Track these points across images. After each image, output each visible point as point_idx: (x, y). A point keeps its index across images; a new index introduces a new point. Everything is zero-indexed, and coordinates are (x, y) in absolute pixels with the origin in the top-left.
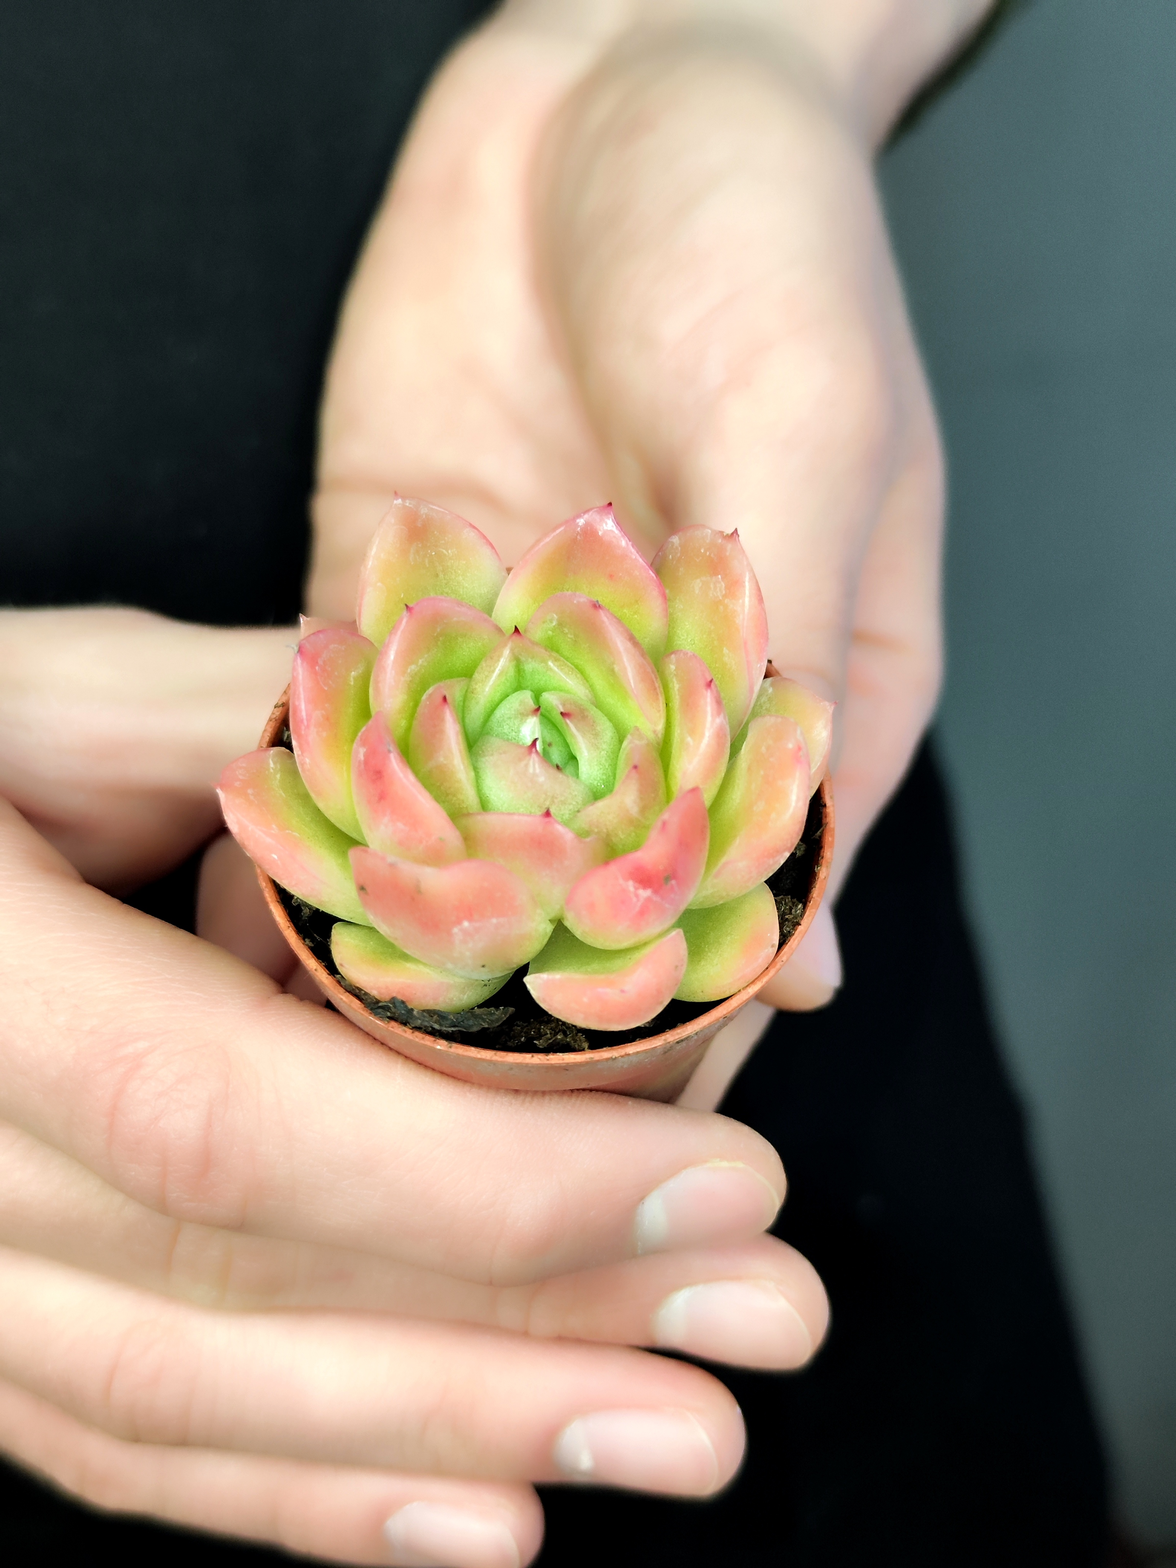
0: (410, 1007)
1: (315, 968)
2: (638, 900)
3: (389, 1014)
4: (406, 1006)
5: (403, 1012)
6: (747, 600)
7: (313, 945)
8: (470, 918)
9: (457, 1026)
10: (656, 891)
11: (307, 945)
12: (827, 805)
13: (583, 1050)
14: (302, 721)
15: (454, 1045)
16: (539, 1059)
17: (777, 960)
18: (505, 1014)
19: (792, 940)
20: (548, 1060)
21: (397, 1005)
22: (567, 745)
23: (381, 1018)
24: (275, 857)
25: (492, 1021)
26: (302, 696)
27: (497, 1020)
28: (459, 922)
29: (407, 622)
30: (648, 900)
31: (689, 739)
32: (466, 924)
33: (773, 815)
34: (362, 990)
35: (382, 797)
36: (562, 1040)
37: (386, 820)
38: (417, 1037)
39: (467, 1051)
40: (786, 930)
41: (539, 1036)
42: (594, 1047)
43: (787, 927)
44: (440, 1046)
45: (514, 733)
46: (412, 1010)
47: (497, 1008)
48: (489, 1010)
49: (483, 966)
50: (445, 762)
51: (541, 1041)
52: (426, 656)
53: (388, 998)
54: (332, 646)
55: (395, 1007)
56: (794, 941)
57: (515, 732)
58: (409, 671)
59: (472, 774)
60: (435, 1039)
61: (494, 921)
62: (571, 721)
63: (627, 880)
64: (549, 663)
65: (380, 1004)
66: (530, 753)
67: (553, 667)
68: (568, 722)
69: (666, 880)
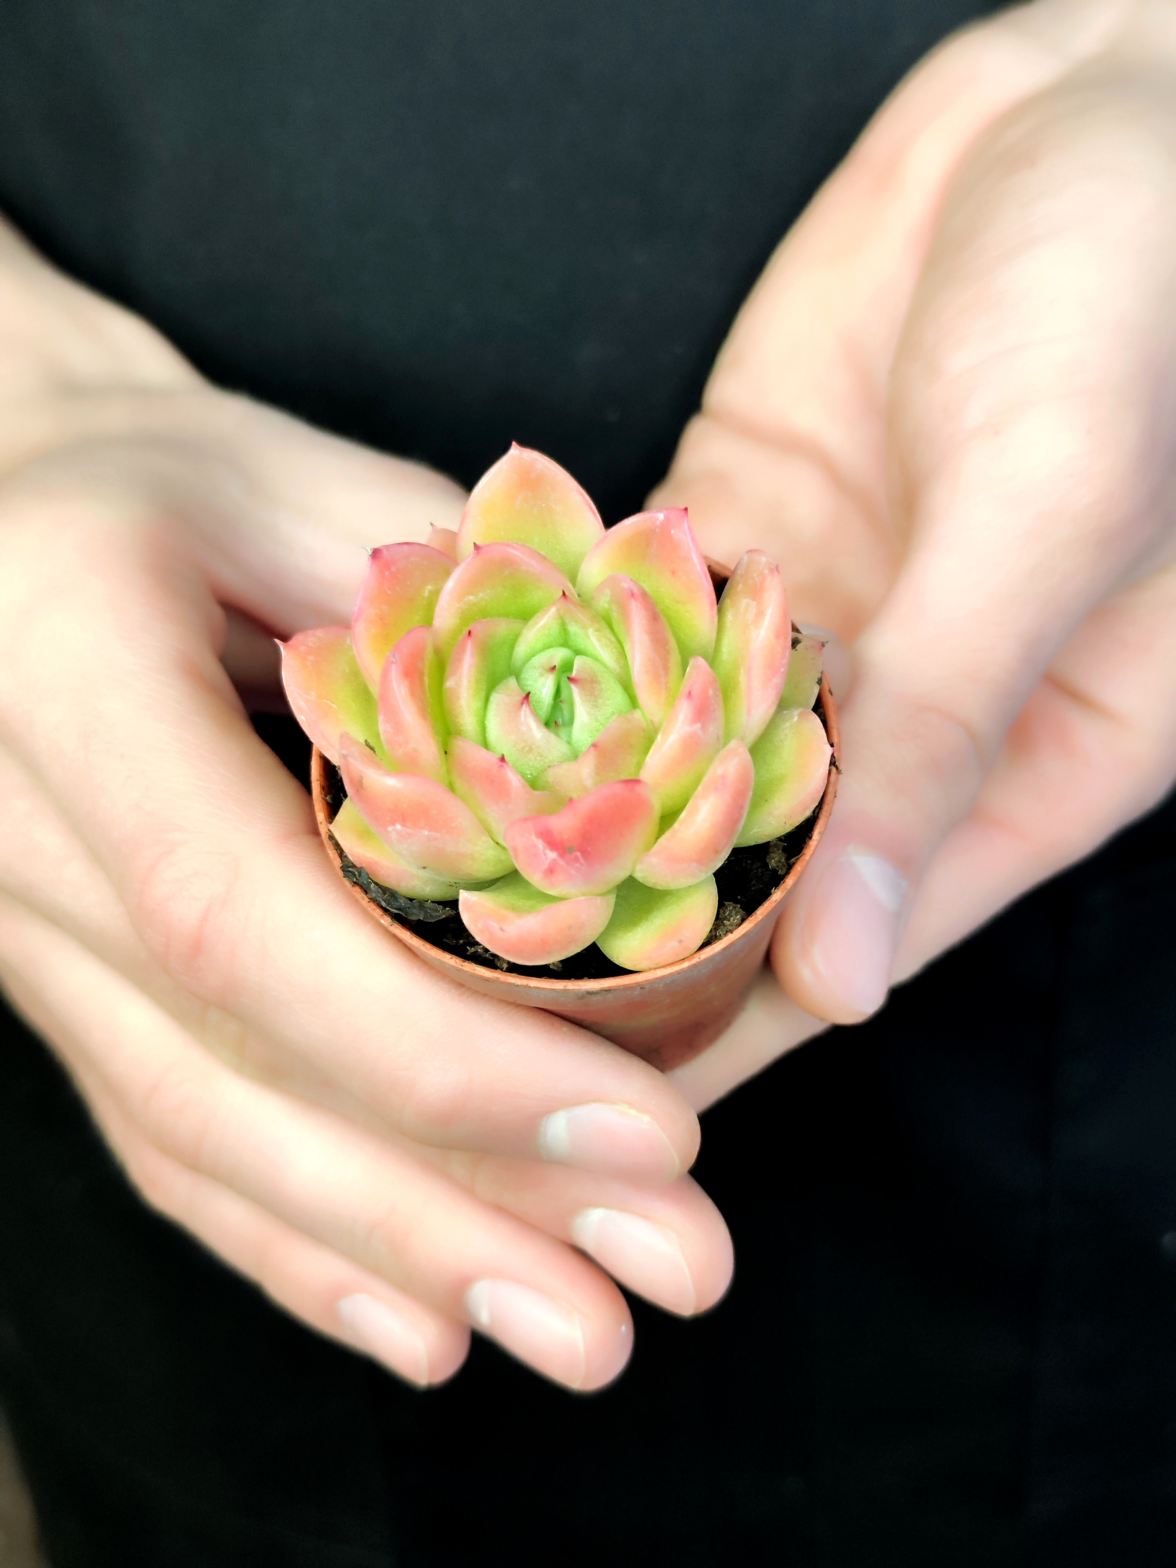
0: (372, 880)
1: (321, 821)
2: (546, 859)
3: (355, 880)
5: (364, 882)
7: (331, 802)
9: (403, 910)
10: (561, 856)
11: (326, 801)
12: (813, 838)
15: (396, 925)
16: (456, 962)
17: (695, 955)
18: (446, 914)
19: (717, 943)
20: (462, 966)
21: (363, 874)
23: (349, 880)
27: (435, 917)
28: (393, 823)
29: (473, 558)
30: (554, 862)
32: (399, 826)
34: (345, 853)
38: (370, 906)
39: (402, 933)
40: (719, 933)
43: (722, 931)
44: (384, 921)
46: (371, 883)
51: (472, 948)
52: (488, 591)
55: (360, 875)
56: (720, 944)
58: (466, 599)
60: (383, 914)
61: (426, 833)
62: (577, 687)
63: (538, 838)
64: (589, 631)
65: (352, 869)
66: (523, 703)
67: (591, 636)
68: (573, 686)
69: (570, 850)
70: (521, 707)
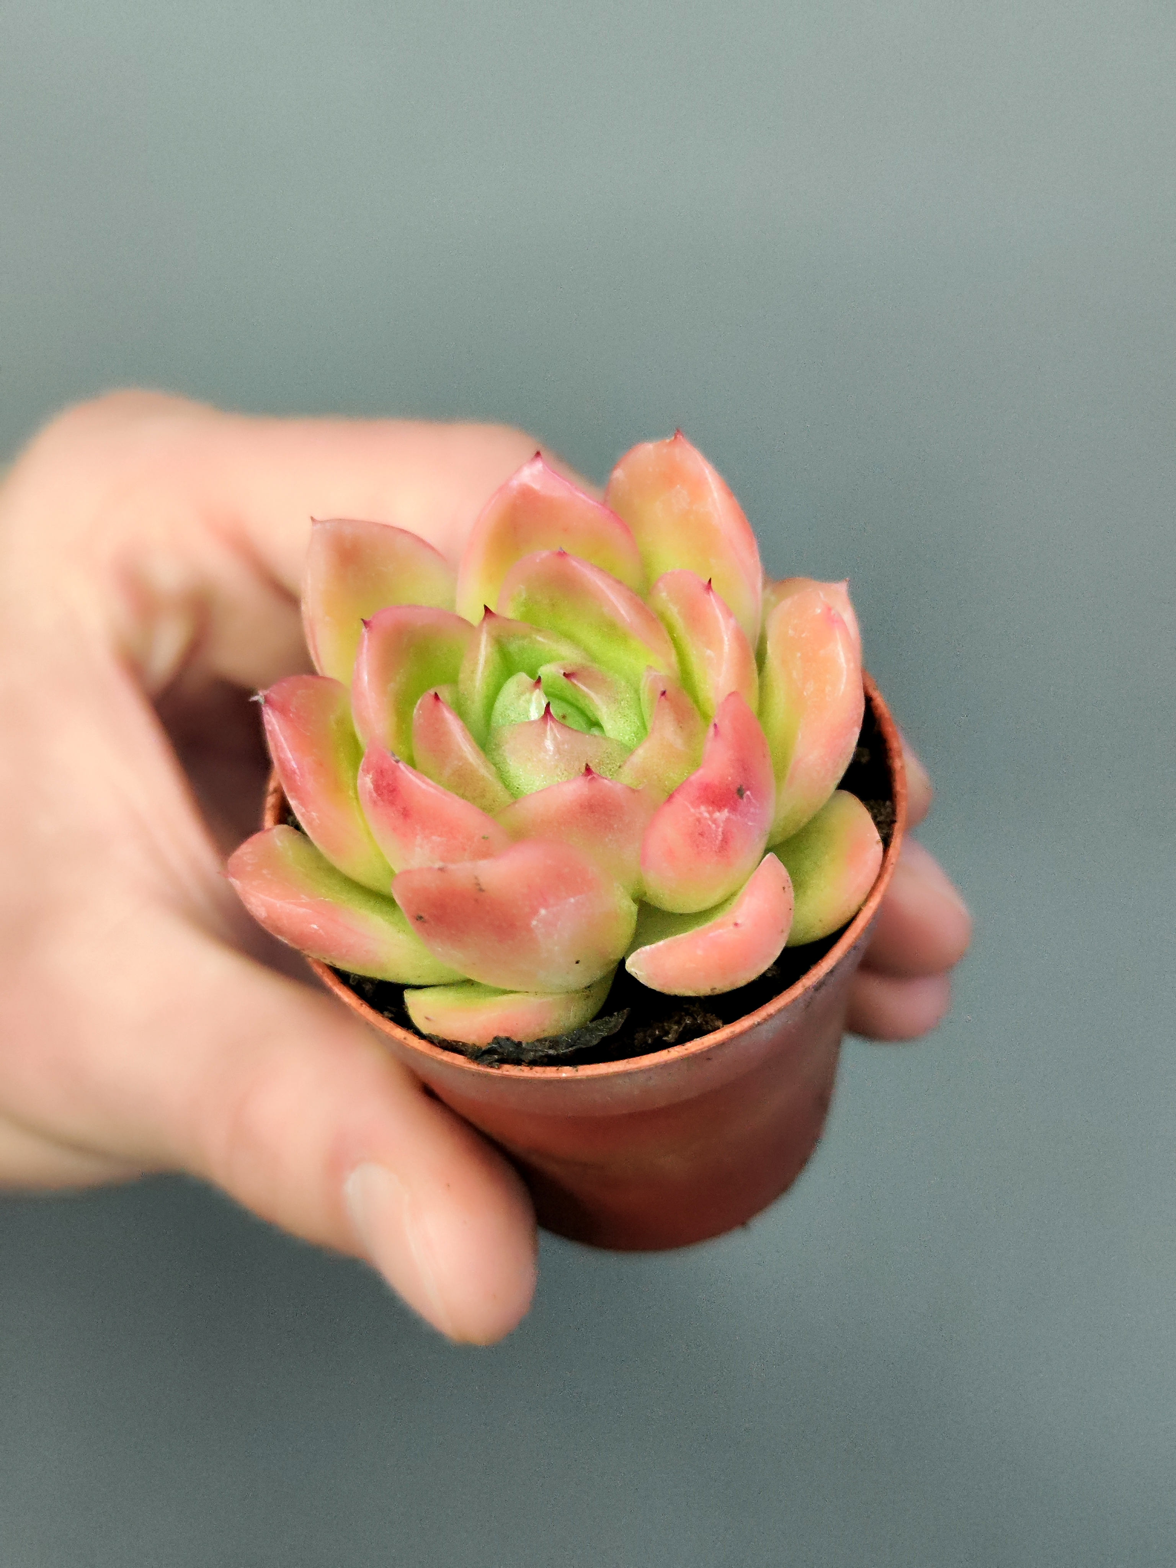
0: (516, 1040)
2: (718, 827)
3: (497, 1057)
4: (512, 1042)
5: (511, 1049)
6: (716, 495)
7: (392, 1016)
8: (545, 904)
9: (574, 1045)
10: (734, 809)
11: (387, 1017)
13: (719, 1028)
14: (294, 772)
15: (580, 1068)
16: (677, 1051)
17: (887, 862)
18: (622, 1018)
19: (895, 838)
20: (686, 1049)
21: (502, 1043)
22: (582, 712)
23: (490, 1064)
24: (315, 926)
25: (611, 1029)
26: (285, 745)
27: (615, 1026)
28: (535, 911)
29: (369, 638)
30: (728, 820)
31: (709, 652)
32: (543, 912)
33: (828, 688)
34: (460, 1042)
35: (406, 814)
36: (692, 1024)
37: (419, 840)
38: (536, 1072)
39: (596, 1069)
40: (884, 830)
41: (667, 1033)
42: (729, 1019)
44: (565, 1073)
45: (520, 717)
46: (520, 1043)
47: (611, 1015)
48: (604, 1019)
49: (577, 962)
50: (460, 764)
51: (670, 1036)
53: (490, 1040)
54: (299, 692)
55: (501, 1047)
56: (898, 838)
57: (521, 715)
58: (389, 689)
59: (493, 768)
60: (557, 1068)
61: (572, 900)
62: (578, 680)
63: (698, 807)
64: (534, 636)
65: (483, 1049)
66: (546, 723)
67: (540, 639)
68: (575, 682)
69: (740, 792)
70: (545, 732)
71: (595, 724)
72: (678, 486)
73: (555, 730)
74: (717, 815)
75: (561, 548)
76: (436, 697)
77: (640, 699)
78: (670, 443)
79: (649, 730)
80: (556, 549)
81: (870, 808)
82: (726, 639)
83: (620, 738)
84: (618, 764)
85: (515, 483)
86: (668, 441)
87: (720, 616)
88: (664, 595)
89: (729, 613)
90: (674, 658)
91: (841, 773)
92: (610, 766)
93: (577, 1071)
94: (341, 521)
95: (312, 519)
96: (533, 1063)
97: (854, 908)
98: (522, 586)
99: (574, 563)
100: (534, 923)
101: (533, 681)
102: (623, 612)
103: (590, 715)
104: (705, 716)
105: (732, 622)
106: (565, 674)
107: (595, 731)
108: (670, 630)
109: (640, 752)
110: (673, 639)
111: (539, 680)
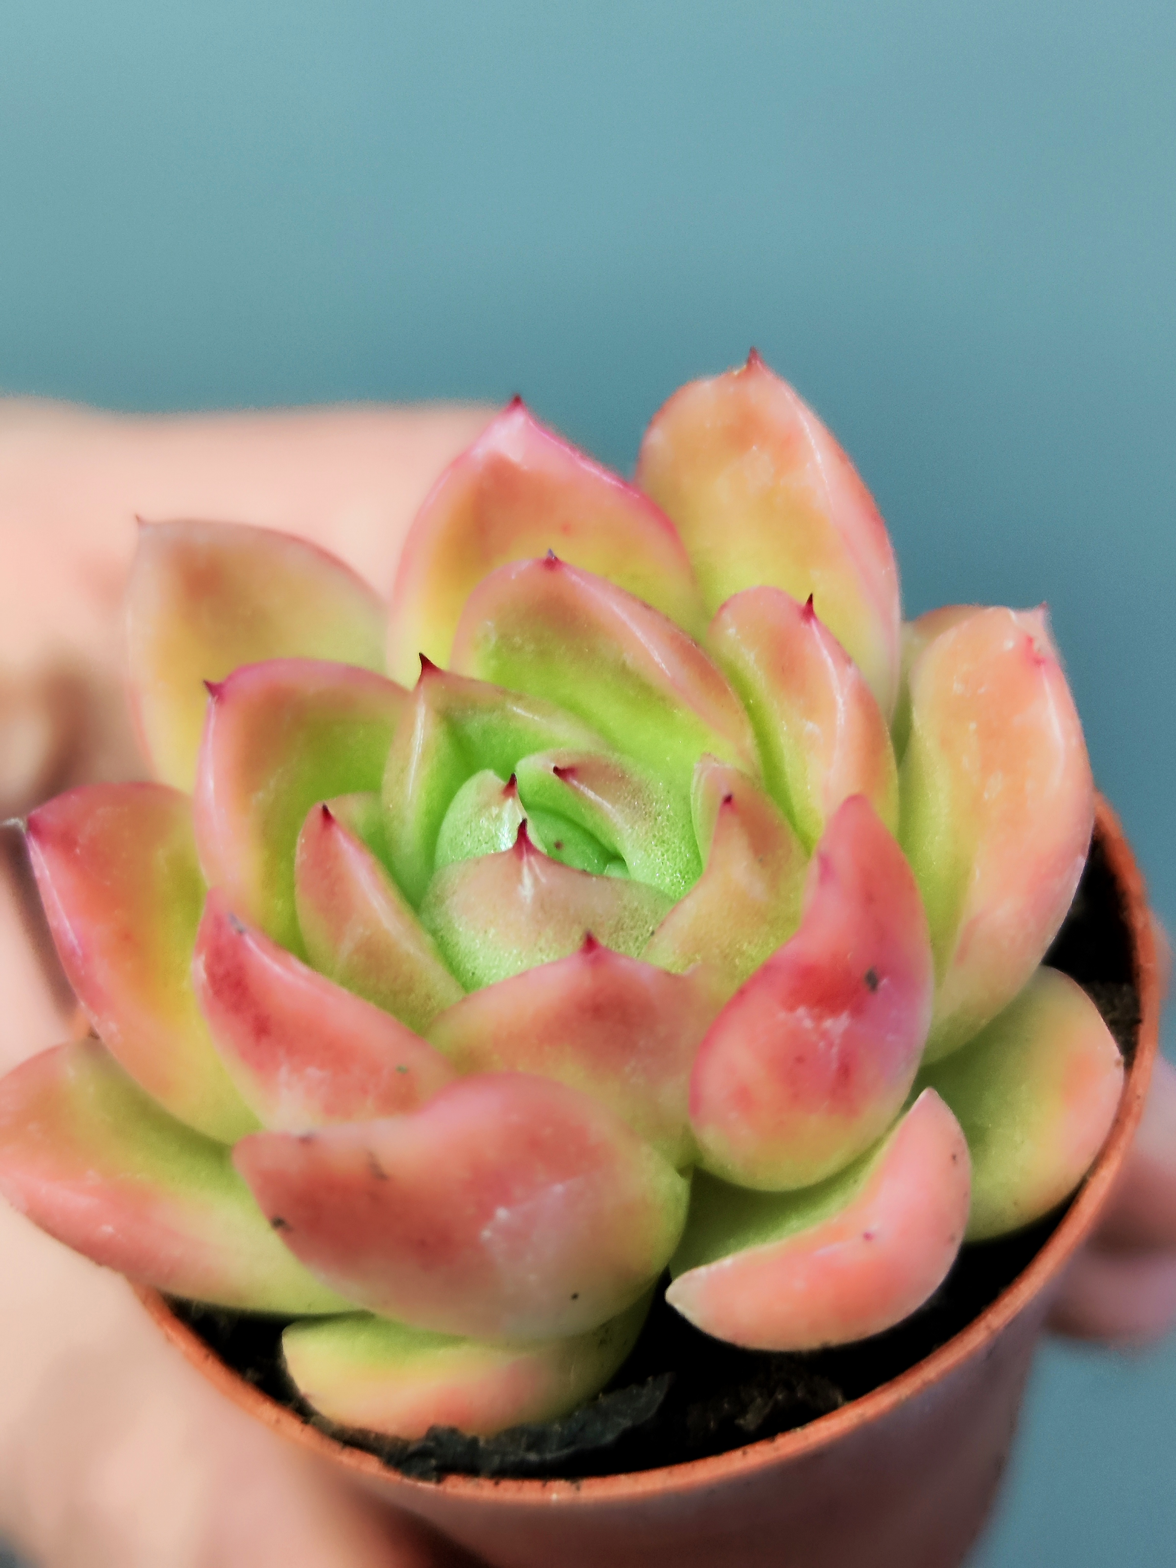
0: (468, 1434)
4: (462, 1437)
5: (459, 1449)
6: (818, 458)
8: (506, 1199)
9: (573, 1442)
10: (857, 1011)
13: (837, 1406)
15: (585, 1482)
18: (661, 1388)
21: (443, 1439)
22: (591, 837)
23: (424, 1476)
25: (639, 1411)
27: (649, 1406)
29: (218, 715)
30: (848, 1035)
32: (502, 1214)
33: (1030, 785)
34: (371, 1432)
35: (261, 1027)
37: (284, 1072)
41: (743, 1410)
44: (558, 1493)
45: (484, 846)
46: (476, 1439)
47: (642, 1383)
48: (627, 1391)
49: (574, 1297)
50: (369, 933)
53: (423, 1432)
54: (98, 812)
55: (442, 1444)
57: (486, 843)
58: (254, 803)
59: (428, 939)
60: (542, 1483)
61: (558, 1188)
62: (581, 781)
63: (792, 1008)
64: (509, 706)
65: (412, 1448)
66: (520, 857)
67: (518, 711)
68: (575, 783)
69: (872, 980)
70: (519, 872)
71: (614, 857)
72: (754, 448)
73: (538, 870)
74: (828, 1023)
75: (550, 552)
76: (326, 812)
77: (690, 812)
78: (739, 376)
79: (705, 865)
80: (544, 555)
81: (1099, 998)
82: (840, 700)
83: (655, 882)
84: (651, 929)
85: (480, 452)
86: (736, 373)
87: (829, 661)
88: (731, 631)
89: (845, 658)
90: (749, 741)
91: (1050, 938)
92: (635, 933)
93: (578, 1488)
94: (190, 524)
95: (138, 519)
96: (500, 1474)
97: (1074, 1180)
98: (489, 623)
99: (574, 578)
100: (486, 1234)
101: (503, 783)
102: (657, 658)
103: (604, 841)
104: (805, 841)
105: (850, 671)
106: (556, 770)
107: (613, 871)
108: (745, 694)
109: (690, 906)
110: (748, 708)
111: (512, 782)
